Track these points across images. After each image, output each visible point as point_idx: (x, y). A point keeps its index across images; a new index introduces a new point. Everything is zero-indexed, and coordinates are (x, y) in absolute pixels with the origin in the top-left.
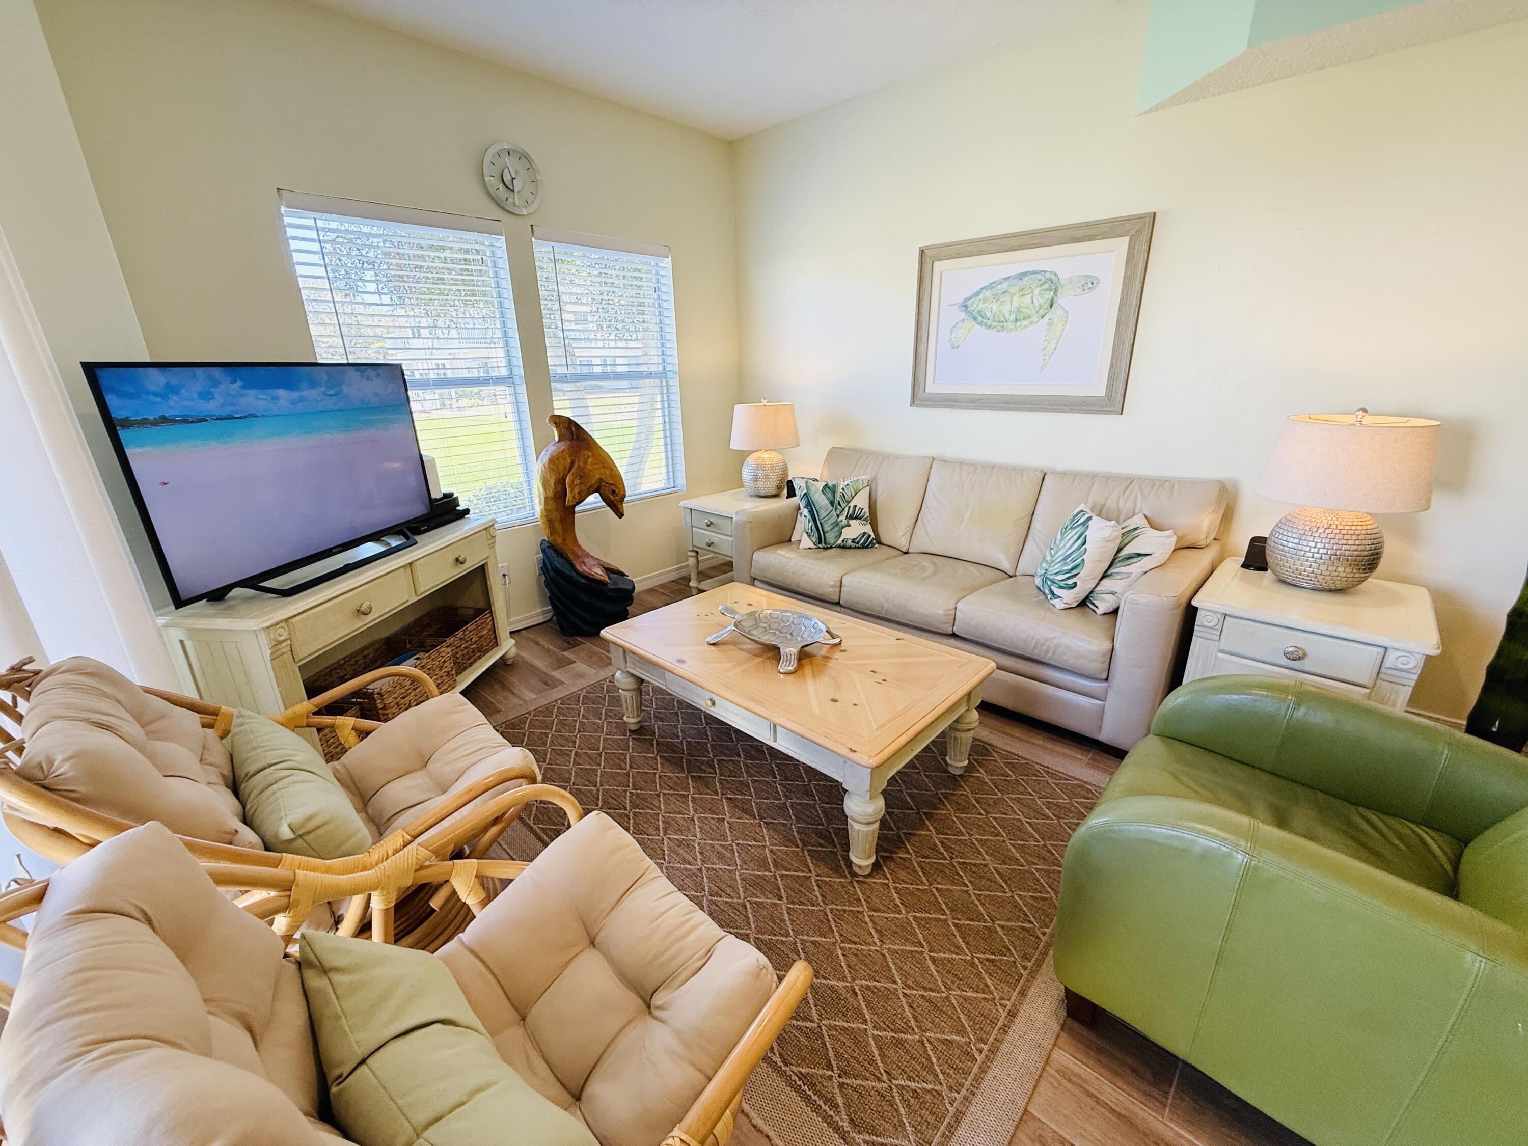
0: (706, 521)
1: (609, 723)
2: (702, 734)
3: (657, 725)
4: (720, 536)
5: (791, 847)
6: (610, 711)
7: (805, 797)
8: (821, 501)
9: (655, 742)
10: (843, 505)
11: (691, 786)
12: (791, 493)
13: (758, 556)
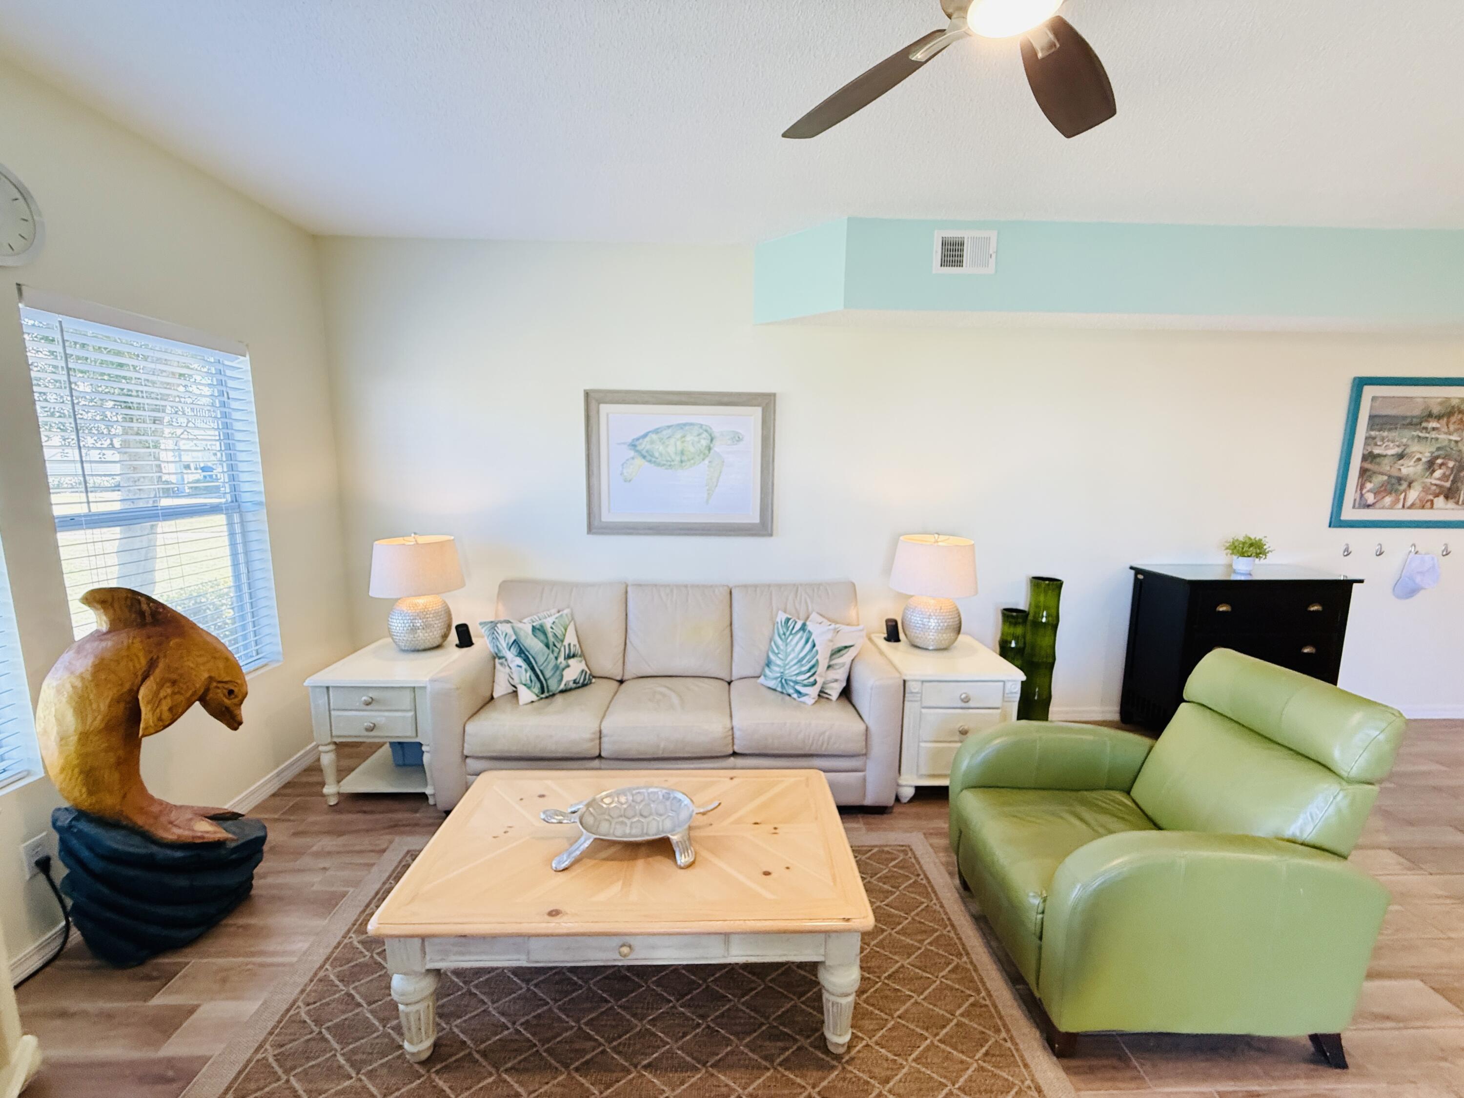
0: (364, 698)
1: (371, 1075)
2: (532, 1000)
3: (456, 1026)
4: (386, 714)
5: (763, 1075)
6: (354, 1052)
7: (719, 1003)
8: (534, 645)
9: (477, 1056)
10: (558, 645)
11: (587, 1085)
12: (465, 638)
13: (470, 728)
